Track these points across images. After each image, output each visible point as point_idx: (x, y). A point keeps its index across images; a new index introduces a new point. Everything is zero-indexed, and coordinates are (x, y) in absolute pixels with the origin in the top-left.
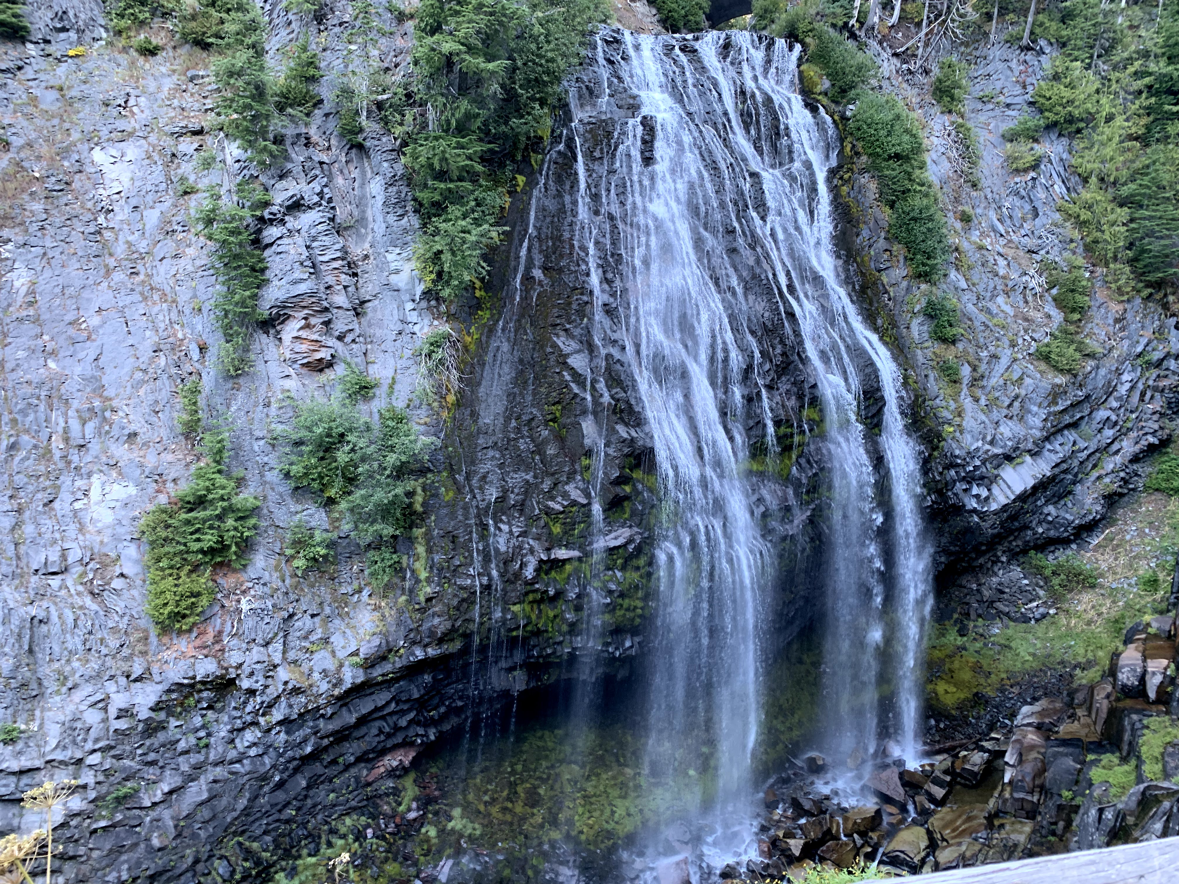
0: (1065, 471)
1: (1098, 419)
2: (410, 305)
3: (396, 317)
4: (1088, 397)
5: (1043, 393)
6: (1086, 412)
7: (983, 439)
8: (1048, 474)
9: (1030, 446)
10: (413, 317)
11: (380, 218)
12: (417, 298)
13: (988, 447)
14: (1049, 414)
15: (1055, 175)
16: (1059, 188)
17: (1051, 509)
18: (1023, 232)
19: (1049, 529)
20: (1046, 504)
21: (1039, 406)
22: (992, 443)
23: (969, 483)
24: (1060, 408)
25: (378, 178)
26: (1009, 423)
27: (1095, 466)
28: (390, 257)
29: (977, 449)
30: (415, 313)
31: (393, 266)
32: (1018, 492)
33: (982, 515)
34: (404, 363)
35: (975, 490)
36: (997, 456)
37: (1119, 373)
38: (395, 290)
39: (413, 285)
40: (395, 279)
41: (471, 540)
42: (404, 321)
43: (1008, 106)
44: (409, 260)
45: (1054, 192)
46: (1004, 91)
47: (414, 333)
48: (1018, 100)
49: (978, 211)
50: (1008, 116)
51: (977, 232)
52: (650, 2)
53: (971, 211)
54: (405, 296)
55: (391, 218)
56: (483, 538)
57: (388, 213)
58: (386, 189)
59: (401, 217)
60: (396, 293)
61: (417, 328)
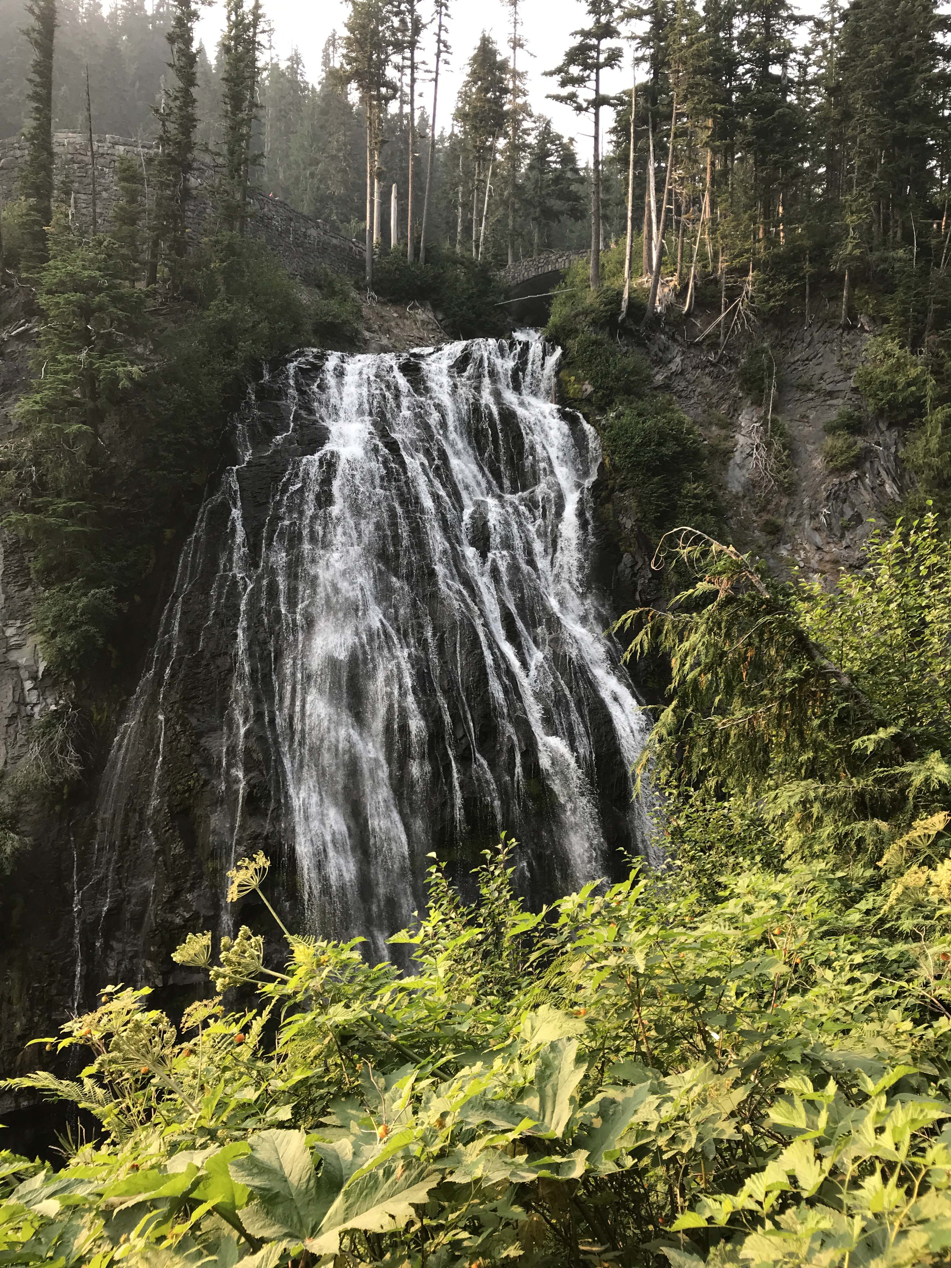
2: (28, 685)
3: (10, 699)
10: (33, 697)
12: (40, 674)
15: (883, 473)
16: (890, 488)
18: (844, 543)
28: (10, 632)
30: (35, 692)
31: (12, 641)
34: (16, 751)
38: (13, 668)
39: (36, 662)
40: (14, 656)
41: (73, 963)
42: (21, 702)
43: (831, 394)
44: (32, 632)
45: (883, 493)
46: (825, 377)
47: (32, 716)
48: (840, 386)
49: (791, 520)
50: (830, 406)
51: (789, 546)
52: (435, 308)
53: (780, 521)
54: (24, 674)
55: (12, 589)
56: (88, 960)
57: (8, 583)
58: (5, 557)
59: (24, 586)
60: (14, 672)
61: (37, 709)
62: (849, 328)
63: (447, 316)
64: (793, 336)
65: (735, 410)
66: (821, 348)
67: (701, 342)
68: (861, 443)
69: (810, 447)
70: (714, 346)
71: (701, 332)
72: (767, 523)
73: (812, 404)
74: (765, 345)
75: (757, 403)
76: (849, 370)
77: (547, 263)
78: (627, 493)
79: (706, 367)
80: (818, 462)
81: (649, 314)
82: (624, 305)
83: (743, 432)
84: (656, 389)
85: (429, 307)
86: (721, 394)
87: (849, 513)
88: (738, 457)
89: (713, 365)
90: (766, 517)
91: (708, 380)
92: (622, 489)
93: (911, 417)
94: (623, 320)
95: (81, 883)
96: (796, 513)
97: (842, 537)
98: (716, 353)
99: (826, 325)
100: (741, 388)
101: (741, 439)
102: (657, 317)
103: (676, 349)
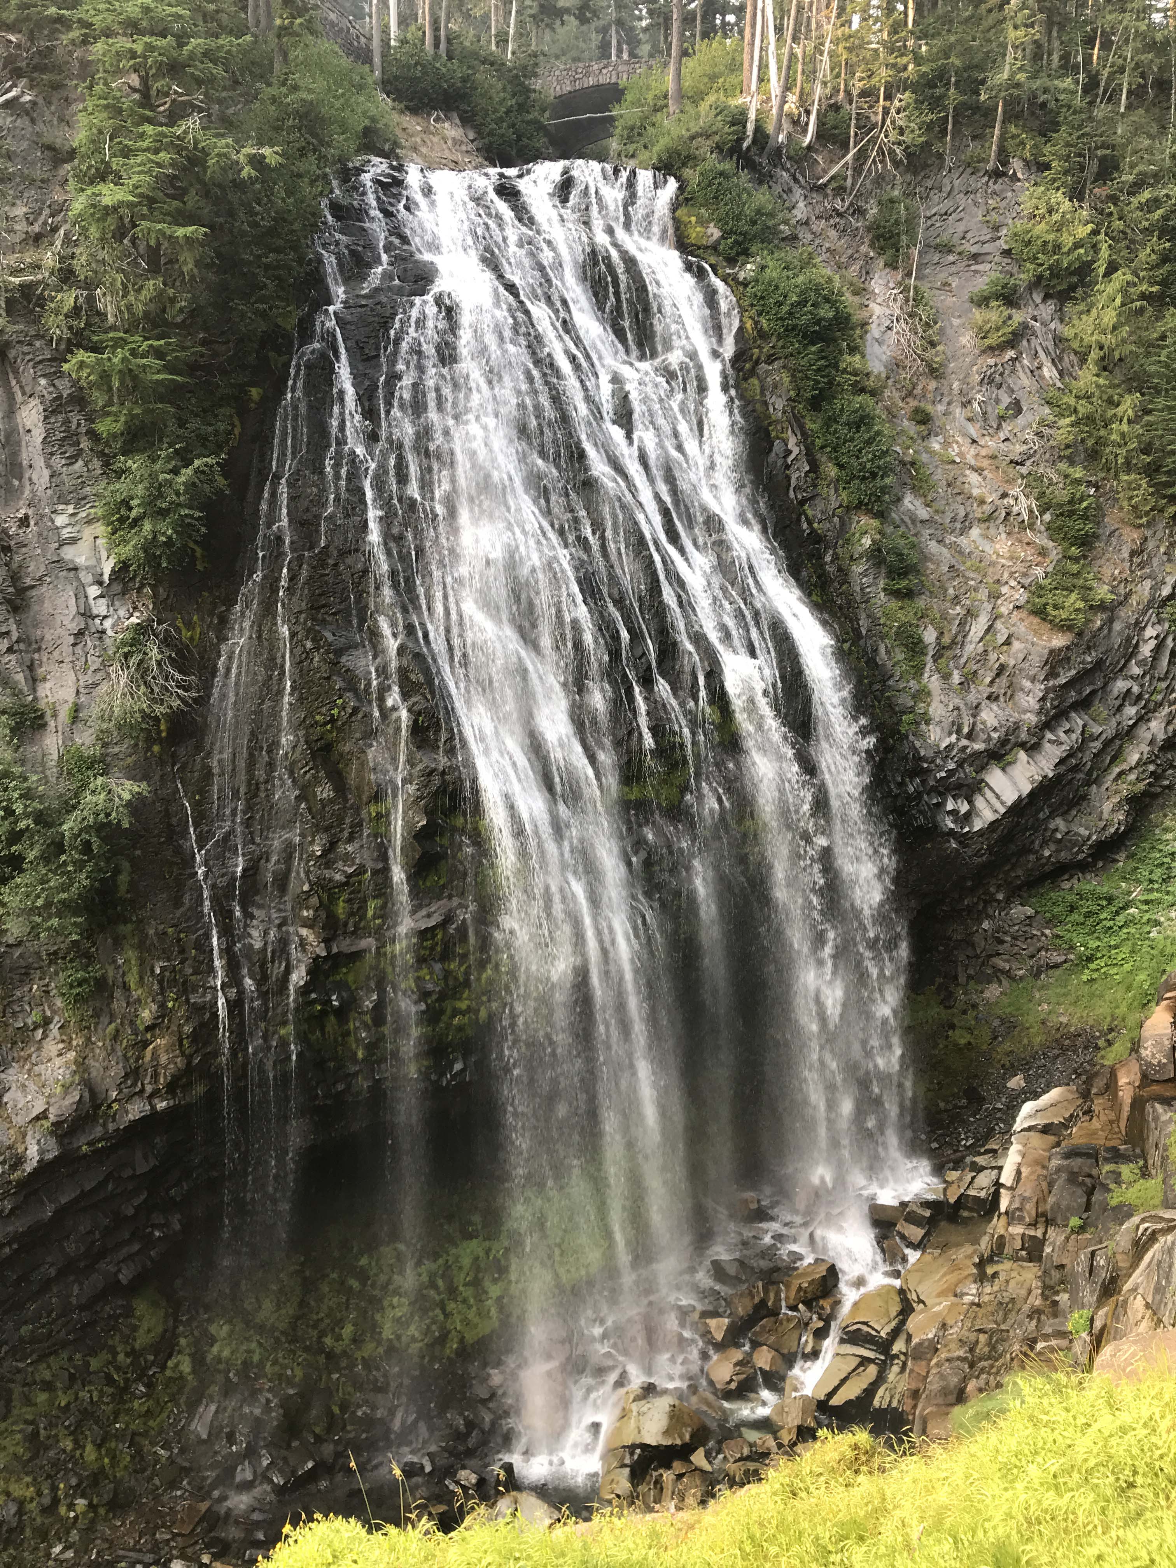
0: (1076, 769)
1: (1115, 693)
2: (94, 591)
3: (73, 610)
4: (1099, 664)
5: (1036, 660)
6: (1099, 684)
7: (959, 732)
8: (1051, 775)
9: (1024, 736)
10: (100, 607)
11: (39, 462)
12: (106, 578)
13: (964, 742)
14: (1047, 690)
15: (1041, 353)
16: (1049, 372)
17: (1059, 823)
18: (1002, 435)
19: (1058, 851)
20: (1052, 816)
21: (1033, 680)
22: (970, 736)
23: (940, 794)
24: (1062, 680)
25: (34, 402)
26: (994, 706)
27: (1114, 759)
28: (60, 520)
29: (950, 747)
30: (103, 601)
31: (65, 533)
32: (1009, 803)
33: (964, 839)
34: (89, 678)
35: (950, 806)
36: (977, 754)
37: (1139, 627)
38: (70, 570)
39: (99, 560)
40: (69, 553)
41: (208, 936)
42: (87, 615)
43: (975, 257)
44: (89, 522)
45: (1042, 377)
46: (968, 236)
47: (103, 632)
48: (987, 248)
49: (941, 408)
50: (976, 272)
51: (940, 438)
52: (466, 121)
53: (929, 408)
54: (86, 578)
55: (58, 461)
56: (226, 931)
57: (52, 454)
58: (46, 418)
59: (73, 459)
60: (72, 574)
61: (108, 624)
62: (997, 174)
63: (480, 135)
64: (929, 183)
65: (867, 273)
66: (963, 201)
67: (825, 185)
68: (1018, 317)
69: (956, 322)
70: (840, 191)
71: (825, 171)
72: (917, 410)
73: (953, 269)
74: (896, 193)
75: (892, 265)
76: (996, 228)
77: (587, 75)
78: (776, 365)
79: (831, 216)
80: (967, 340)
81: (771, 143)
82: (750, 127)
83: (879, 300)
84: (783, 239)
85: (457, 121)
86: (850, 252)
87: (1006, 400)
88: (875, 331)
89: (840, 215)
90: (913, 403)
91: (833, 233)
92: (770, 360)
93: (1073, 288)
94: (748, 148)
95: (202, 841)
96: (946, 400)
97: (999, 427)
98: (843, 200)
99: (969, 170)
100: (872, 246)
101: (877, 310)
102: (778, 150)
103: (798, 192)
